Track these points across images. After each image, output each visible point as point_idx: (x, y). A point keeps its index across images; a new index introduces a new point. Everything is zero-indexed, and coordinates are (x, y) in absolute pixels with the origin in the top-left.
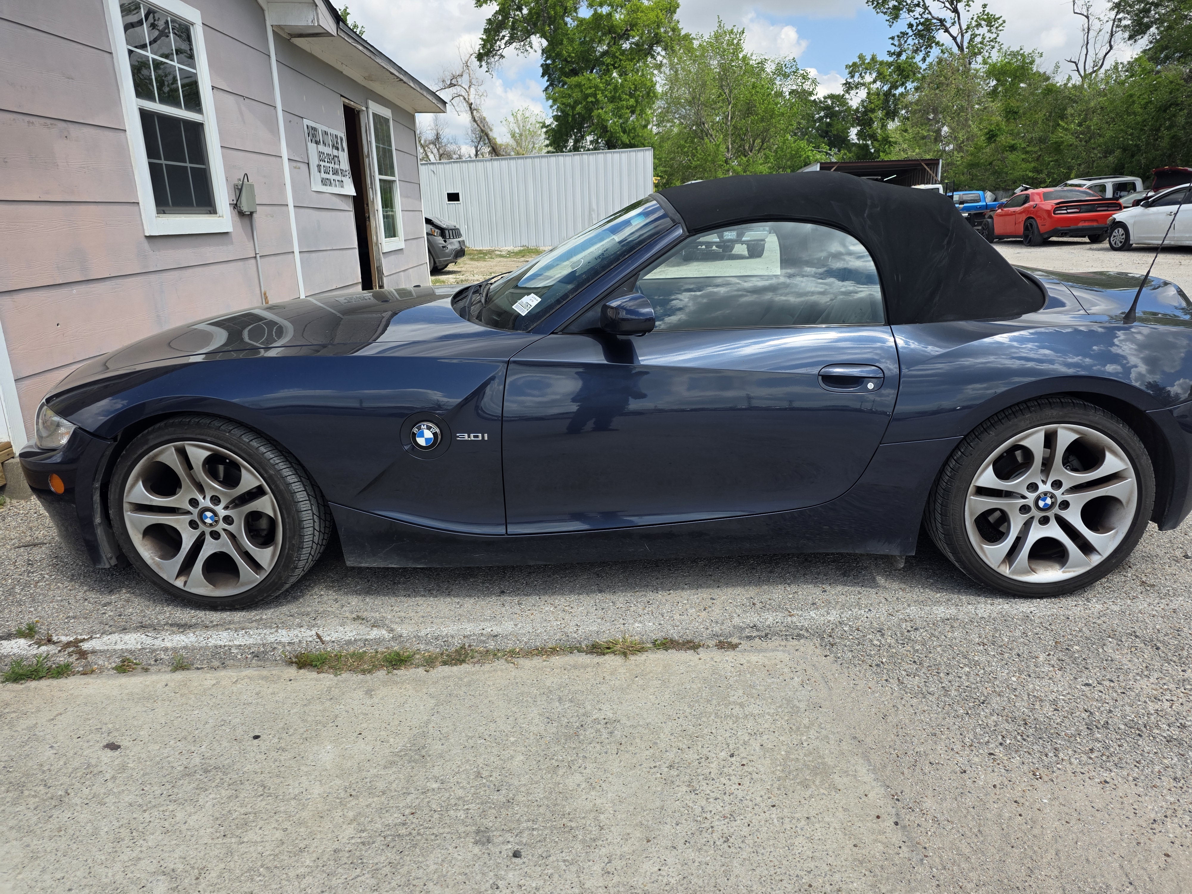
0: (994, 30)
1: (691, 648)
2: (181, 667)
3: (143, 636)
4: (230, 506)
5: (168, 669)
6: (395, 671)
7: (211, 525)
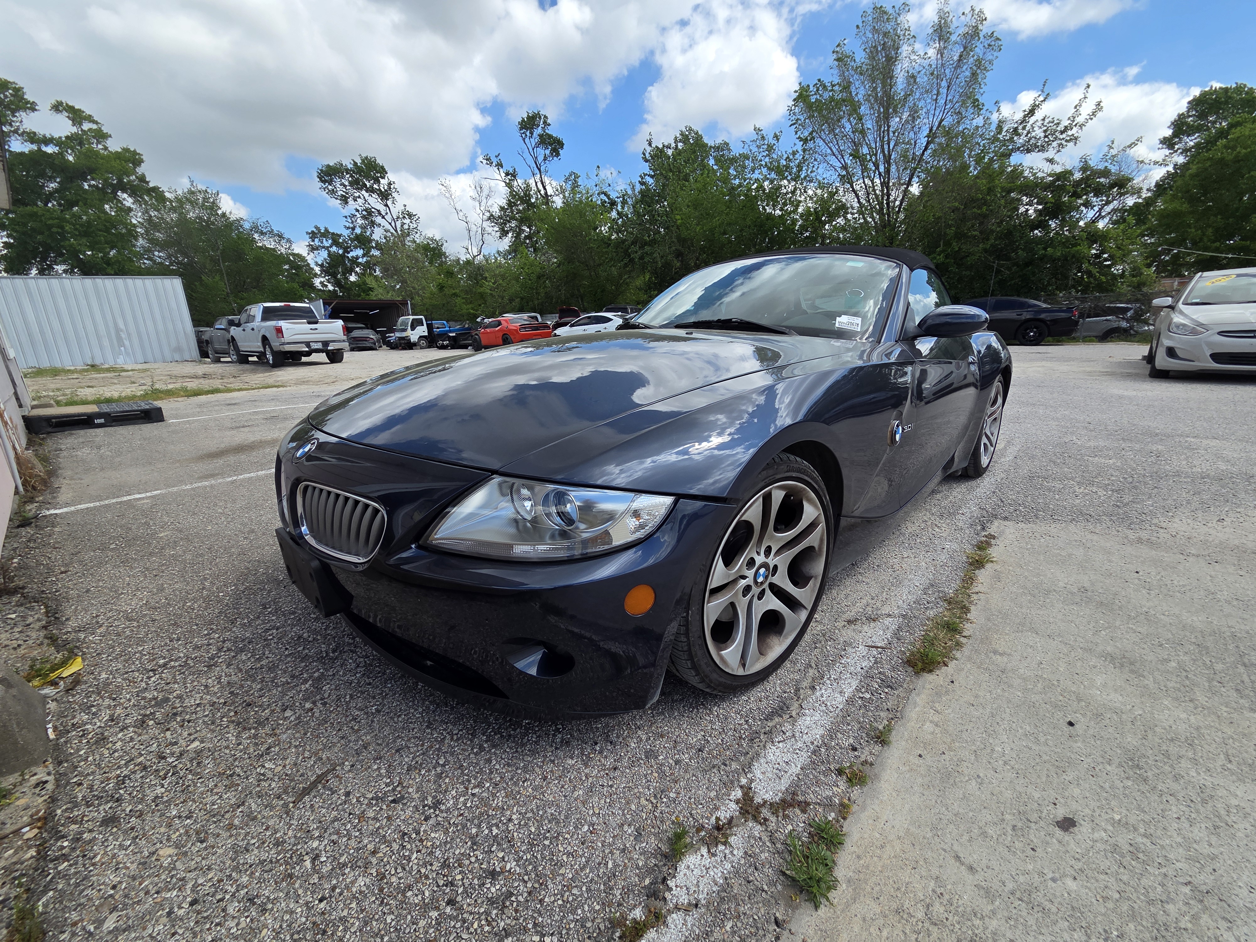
0: (414, 222)
1: (989, 544)
2: (878, 738)
3: (781, 745)
4: (778, 552)
5: (878, 748)
6: (964, 634)
7: (762, 583)
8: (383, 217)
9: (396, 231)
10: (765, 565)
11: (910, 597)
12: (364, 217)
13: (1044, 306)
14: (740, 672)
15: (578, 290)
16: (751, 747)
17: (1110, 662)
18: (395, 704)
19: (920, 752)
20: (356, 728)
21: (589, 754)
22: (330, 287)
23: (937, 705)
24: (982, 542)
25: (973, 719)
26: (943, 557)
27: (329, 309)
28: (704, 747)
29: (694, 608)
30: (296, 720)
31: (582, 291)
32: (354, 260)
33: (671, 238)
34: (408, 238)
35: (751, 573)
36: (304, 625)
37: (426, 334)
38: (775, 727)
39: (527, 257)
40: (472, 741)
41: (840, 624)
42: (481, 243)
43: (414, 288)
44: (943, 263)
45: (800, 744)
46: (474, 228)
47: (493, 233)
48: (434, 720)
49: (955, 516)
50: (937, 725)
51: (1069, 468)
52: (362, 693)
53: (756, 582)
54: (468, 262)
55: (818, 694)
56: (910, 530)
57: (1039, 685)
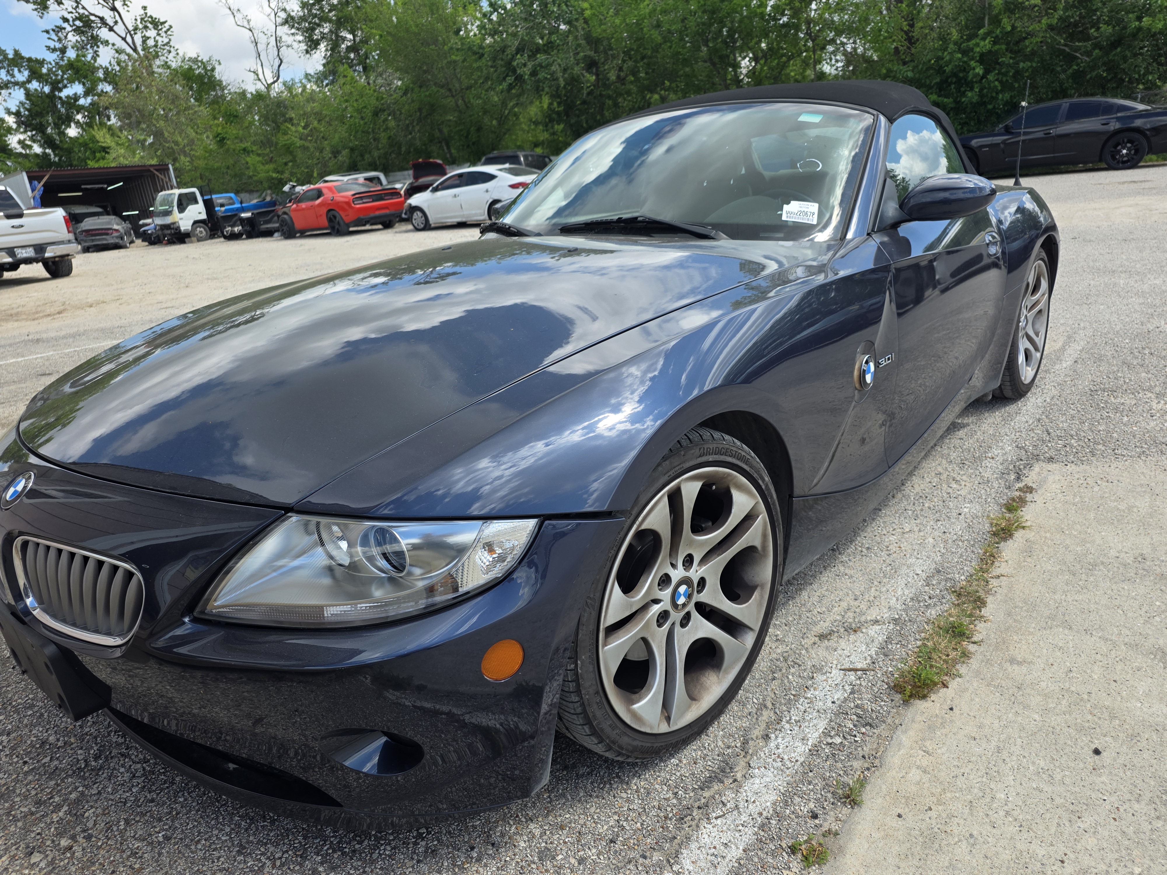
0: (163, 34)
1: (1022, 502)
2: (848, 797)
3: (719, 821)
4: (704, 560)
5: (846, 810)
6: (975, 639)
7: (684, 605)
8: (111, 29)
9: (135, 50)
10: (686, 581)
11: (906, 592)
12: (78, 31)
13: (1141, 107)
14: (664, 728)
15: (440, 131)
16: (679, 829)
17: (1160, 661)
18: (190, 826)
19: (899, 811)
20: (137, 866)
21: (463, 863)
22: (37, 149)
23: (928, 743)
24: (1013, 500)
25: (973, 759)
26: (958, 527)
27: (40, 186)
28: (618, 836)
29: (584, 657)
30: (48, 865)
31: (446, 130)
32: (72, 103)
33: (576, 38)
34: (158, 62)
35: (666, 594)
36: (49, 722)
37: (204, 216)
38: (713, 797)
39: (353, 81)
40: (301, 865)
41: (807, 642)
42: (277, 62)
43: (176, 143)
44: (990, 52)
45: (744, 818)
46: (262, 40)
47: (295, 45)
48: (248, 842)
49: (981, 461)
50: (925, 772)
51: (1148, 372)
52: (143, 815)
53: (675, 605)
54: (259, 97)
55: (772, 745)
56: (917, 489)
57: (1064, 702)
